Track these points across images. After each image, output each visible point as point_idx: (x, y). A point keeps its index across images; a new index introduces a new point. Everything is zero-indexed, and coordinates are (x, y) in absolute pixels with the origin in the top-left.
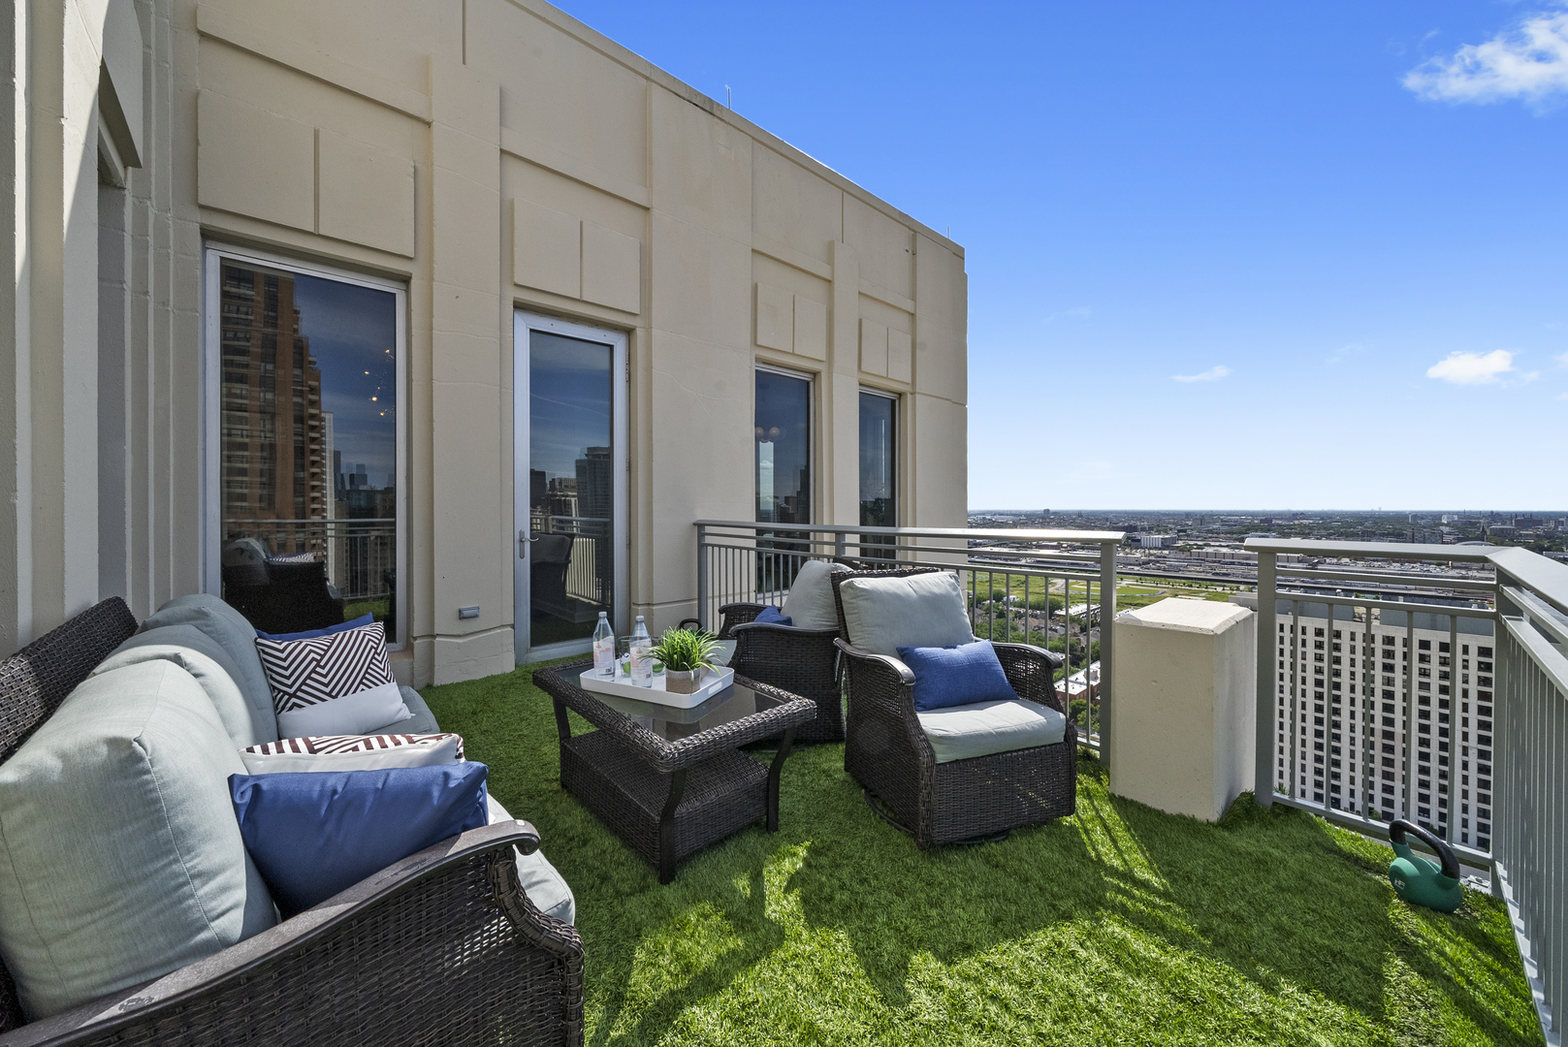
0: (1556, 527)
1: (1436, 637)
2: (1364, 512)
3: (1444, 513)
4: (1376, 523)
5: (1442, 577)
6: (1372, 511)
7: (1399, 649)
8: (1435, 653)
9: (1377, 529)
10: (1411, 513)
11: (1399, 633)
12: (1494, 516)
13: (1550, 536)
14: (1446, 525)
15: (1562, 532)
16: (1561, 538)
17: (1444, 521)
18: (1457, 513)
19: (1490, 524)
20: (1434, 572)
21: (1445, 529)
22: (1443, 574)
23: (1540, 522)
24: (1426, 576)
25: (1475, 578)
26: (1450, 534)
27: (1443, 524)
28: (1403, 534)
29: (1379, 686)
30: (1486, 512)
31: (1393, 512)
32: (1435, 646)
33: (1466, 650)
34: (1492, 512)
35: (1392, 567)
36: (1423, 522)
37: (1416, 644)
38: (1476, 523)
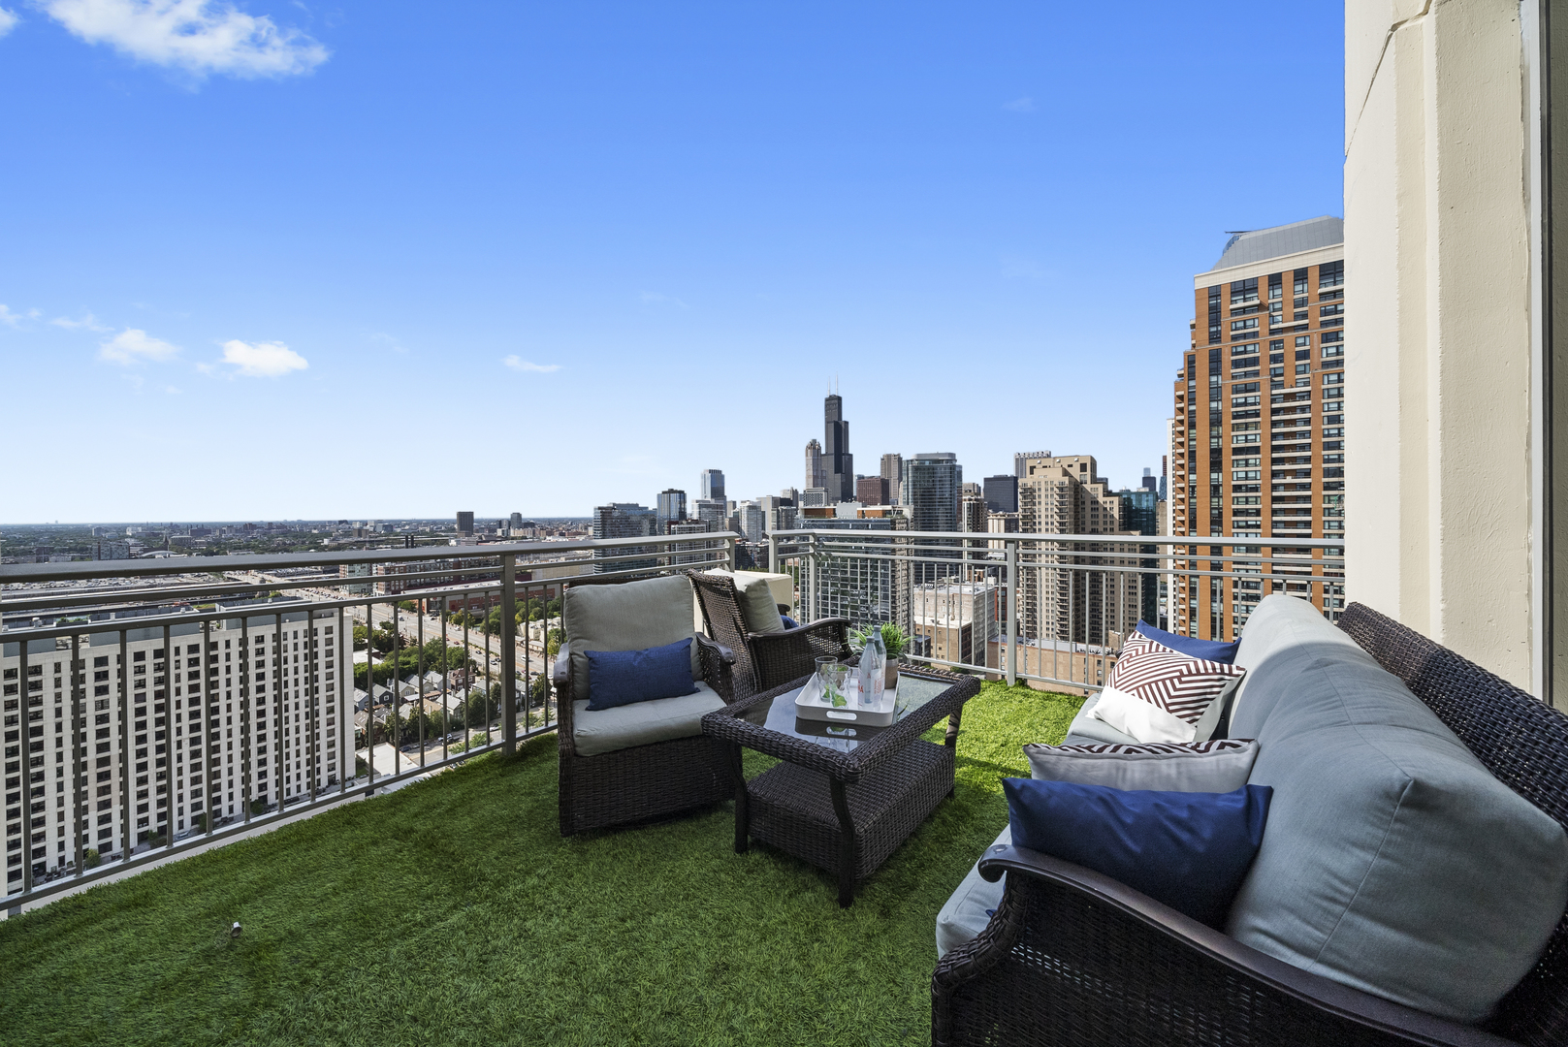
0: (221, 535)
1: (150, 646)
2: (37, 526)
3: (128, 525)
4: (54, 538)
5: (132, 588)
6: (47, 525)
7: (113, 667)
8: (150, 662)
9: (56, 545)
10: (93, 525)
11: (112, 651)
12: (174, 527)
13: (217, 543)
14: (131, 537)
15: (225, 539)
16: (225, 544)
17: (129, 533)
18: (141, 525)
19: (171, 534)
20: (123, 585)
21: (131, 541)
22: (132, 585)
23: (209, 532)
24: (116, 589)
25: (162, 585)
26: (135, 545)
27: (128, 537)
28: (87, 549)
29: (91, 714)
30: (166, 524)
31: (72, 525)
32: (149, 655)
33: (177, 651)
34: (171, 524)
35: (77, 585)
36: (107, 535)
37: (130, 657)
38: (159, 534)
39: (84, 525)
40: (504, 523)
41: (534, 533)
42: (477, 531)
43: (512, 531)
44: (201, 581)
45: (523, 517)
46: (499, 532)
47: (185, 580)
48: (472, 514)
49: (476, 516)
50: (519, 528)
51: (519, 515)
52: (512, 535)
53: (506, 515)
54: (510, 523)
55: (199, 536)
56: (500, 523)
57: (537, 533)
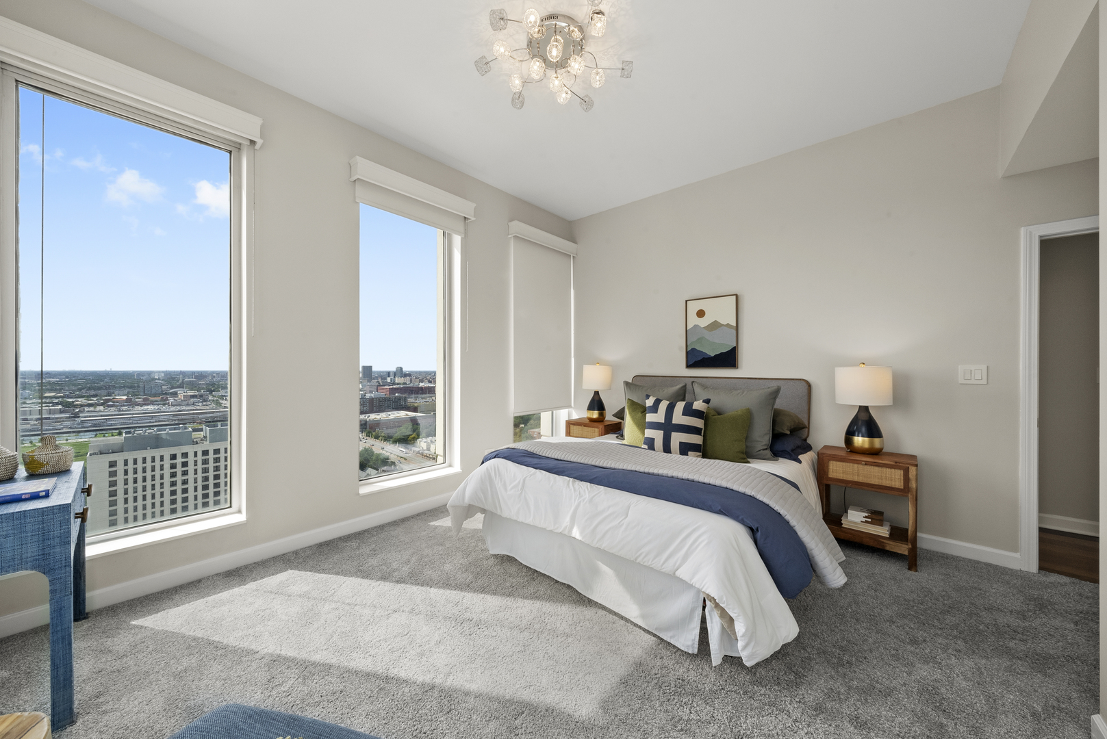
2: (99, 372)
6: (106, 371)
9: (115, 384)
10: (134, 372)
12: (183, 374)
13: (212, 384)
16: (217, 385)
17: (156, 377)
18: (163, 372)
21: (160, 382)
22: (168, 410)
26: (164, 385)
27: (156, 379)
30: (177, 372)
31: (121, 371)
36: (144, 378)
38: (175, 378)
39: (127, 372)
40: (391, 374)
41: (411, 381)
42: (374, 379)
43: (396, 379)
44: (208, 408)
45: (404, 370)
46: (389, 380)
47: (198, 408)
48: (371, 367)
49: (373, 369)
50: (401, 377)
51: (401, 368)
52: (396, 381)
53: (393, 369)
54: (395, 374)
55: (200, 380)
56: (389, 374)
57: (413, 380)
